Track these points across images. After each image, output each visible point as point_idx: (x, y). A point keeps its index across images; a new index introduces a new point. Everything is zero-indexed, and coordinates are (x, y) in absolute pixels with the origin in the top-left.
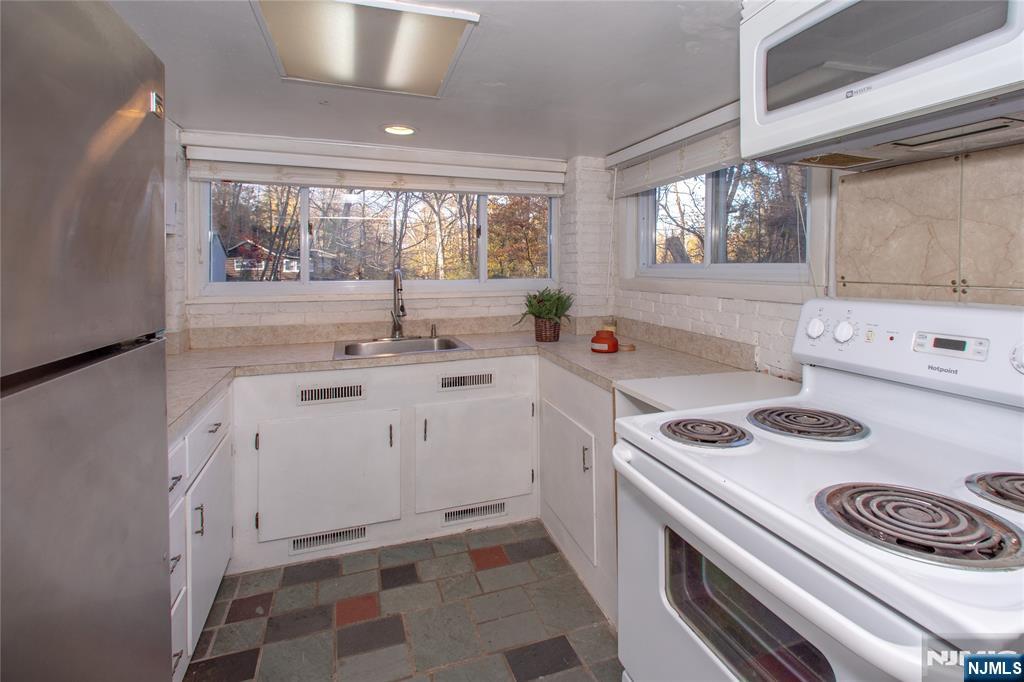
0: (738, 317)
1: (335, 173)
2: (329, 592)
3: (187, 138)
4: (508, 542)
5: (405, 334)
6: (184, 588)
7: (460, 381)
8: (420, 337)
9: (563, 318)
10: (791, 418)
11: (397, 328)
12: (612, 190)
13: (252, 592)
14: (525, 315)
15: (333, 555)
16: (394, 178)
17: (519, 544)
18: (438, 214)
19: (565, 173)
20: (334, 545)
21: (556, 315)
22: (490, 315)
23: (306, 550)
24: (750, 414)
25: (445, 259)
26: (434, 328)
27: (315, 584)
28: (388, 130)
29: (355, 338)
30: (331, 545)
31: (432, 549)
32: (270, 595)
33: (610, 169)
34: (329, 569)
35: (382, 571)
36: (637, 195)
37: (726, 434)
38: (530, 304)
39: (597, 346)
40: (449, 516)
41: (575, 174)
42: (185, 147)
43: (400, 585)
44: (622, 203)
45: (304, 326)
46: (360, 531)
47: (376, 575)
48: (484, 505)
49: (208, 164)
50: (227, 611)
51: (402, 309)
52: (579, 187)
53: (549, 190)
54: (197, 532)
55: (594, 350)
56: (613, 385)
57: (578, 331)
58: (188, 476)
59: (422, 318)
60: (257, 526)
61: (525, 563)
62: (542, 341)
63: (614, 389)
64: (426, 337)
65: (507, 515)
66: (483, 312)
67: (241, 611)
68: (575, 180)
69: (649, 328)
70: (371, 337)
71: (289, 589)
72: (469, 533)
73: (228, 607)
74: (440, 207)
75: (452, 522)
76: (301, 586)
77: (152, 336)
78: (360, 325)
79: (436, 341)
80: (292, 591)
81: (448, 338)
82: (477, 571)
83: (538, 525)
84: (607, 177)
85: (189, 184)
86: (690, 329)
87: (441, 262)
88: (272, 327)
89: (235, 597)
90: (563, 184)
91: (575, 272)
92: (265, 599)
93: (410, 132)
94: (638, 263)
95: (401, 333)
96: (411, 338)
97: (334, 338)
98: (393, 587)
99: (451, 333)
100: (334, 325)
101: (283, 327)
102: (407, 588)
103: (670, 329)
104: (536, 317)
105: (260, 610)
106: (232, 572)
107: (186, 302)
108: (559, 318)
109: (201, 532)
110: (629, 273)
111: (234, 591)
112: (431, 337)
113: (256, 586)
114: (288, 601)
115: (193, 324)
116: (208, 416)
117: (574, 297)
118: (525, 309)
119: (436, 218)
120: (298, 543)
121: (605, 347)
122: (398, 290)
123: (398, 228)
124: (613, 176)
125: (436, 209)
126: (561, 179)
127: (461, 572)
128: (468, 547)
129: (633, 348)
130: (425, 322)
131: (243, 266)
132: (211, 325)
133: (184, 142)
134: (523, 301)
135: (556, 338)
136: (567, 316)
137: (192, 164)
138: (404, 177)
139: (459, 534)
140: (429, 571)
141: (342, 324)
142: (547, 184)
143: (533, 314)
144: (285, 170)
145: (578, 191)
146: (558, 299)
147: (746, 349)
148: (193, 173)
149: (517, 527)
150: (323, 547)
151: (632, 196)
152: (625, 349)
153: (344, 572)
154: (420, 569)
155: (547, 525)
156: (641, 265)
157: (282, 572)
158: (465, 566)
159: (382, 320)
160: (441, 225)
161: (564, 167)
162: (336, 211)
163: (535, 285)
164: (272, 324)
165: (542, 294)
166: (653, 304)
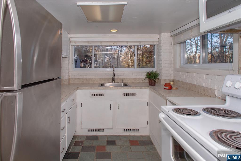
0: (210, 80)
1: (100, 42)
2: (95, 143)
3: (71, 36)
4: (140, 140)
5: (115, 82)
6: (65, 135)
7: (127, 95)
8: (119, 83)
9: (157, 79)
10: (216, 111)
11: (113, 80)
12: (172, 42)
13: (79, 140)
14: (146, 78)
15: (97, 135)
16: (113, 42)
17: (143, 141)
18: (130, 50)
19: (159, 38)
20: (97, 132)
21: (154, 78)
22: (137, 78)
23: (91, 132)
24: (203, 109)
25: (131, 63)
26: (122, 81)
27: (92, 141)
28: (111, 31)
29: (104, 82)
30: (96, 132)
31: (120, 138)
32: (83, 141)
33: (171, 36)
34: (96, 138)
35: (107, 141)
36: (180, 43)
37: (192, 113)
38: (147, 75)
39: (165, 87)
40: (124, 130)
41: (161, 38)
42: (70, 38)
43: (111, 145)
44: (175, 46)
45: (93, 79)
46: (103, 130)
47: (106, 141)
48: (134, 129)
49: (74, 42)
50: (74, 143)
51: (114, 75)
52: (162, 42)
53: (154, 43)
54: (68, 123)
55: (164, 89)
56: (166, 98)
57: (162, 83)
58: (67, 110)
59: (120, 78)
60: (81, 125)
61: (144, 146)
62: (150, 85)
63: (166, 99)
64: (120, 83)
65: (140, 132)
66: (135, 77)
67: (77, 143)
68: (161, 40)
69: (183, 83)
70: (107, 82)
71: (87, 141)
72: (130, 136)
73: (75, 142)
74: (130, 48)
75: (125, 132)
76: (90, 141)
77: (59, 78)
78: (105, 79)
79: (122, 84)
80: (88, 141)
81: (126, 83)
82: (130, 145)
83: (149, 137)
84: (171, 38)
85: (71, 46)
86: (195, 84)
87: (130, 64)
88: (86, 79)
89: (76, 140)
90: (158, 41)
91: (161, 66)
92: (82, 142)
93: (116, 31)
94: (180, 64)
95: (114, 81)
96: (117, 83)
97: (99, 82)
98: (109, 145)
99: (127, 82)
100: (99, 79)
101: (88, 79)
102: (113, 146)
103: (189, 84)
104: (149, 78)
105: (81, 144)
106: (76, 134)
107: (70, 72)
108: (155, 79)
109: (69, 123)
110: (178, 67)
111: (76, 139)
112: (122, 83)
113: (80, 139)
114: (87, 143)
115: (71, 77)
116: (71, 98)
117: (160, 73)
118: (146, 76)
119: (129, 52)
120: (90, 130)
121: (168, 88)
122: (114, 70)
123: (119, 55)
124: (172, 38)
125: (129, 49)
126: (157, 40)
127: (126, 145)
128: (129, 139)
129: (177, 88)
130: (120, 79)
131: (84, 65)
132: (74, 78)
133: (70, 37)
134: (145, 74)
135: (154, 85)
136: (157, 78)
137: (71, 42)
138: (116, 42)
139: (127, 135)
140: (119, 143)
141: (101, 79)
142: (153, 42)
143: (148, 78)
144: (90, 42)
145: (162, 43)
146: (155, 73)
147: (213, 91)
148: (71, 44)
149: (143, 136)
150: (95, 132)
151: (178, 44)
152: (174, 89)
153: (99, 139)
154: (117, 142)
155: (151, 137)
156: (181, 64)
157: (86, 137)
158: (128, 144)
159: (110, 78)
160: (130, 53)
161: (158, 36)
162: (105, 51)
163: (149, 70)
164: (86, 78)
165: (150, 72)
166: (184, 76)
